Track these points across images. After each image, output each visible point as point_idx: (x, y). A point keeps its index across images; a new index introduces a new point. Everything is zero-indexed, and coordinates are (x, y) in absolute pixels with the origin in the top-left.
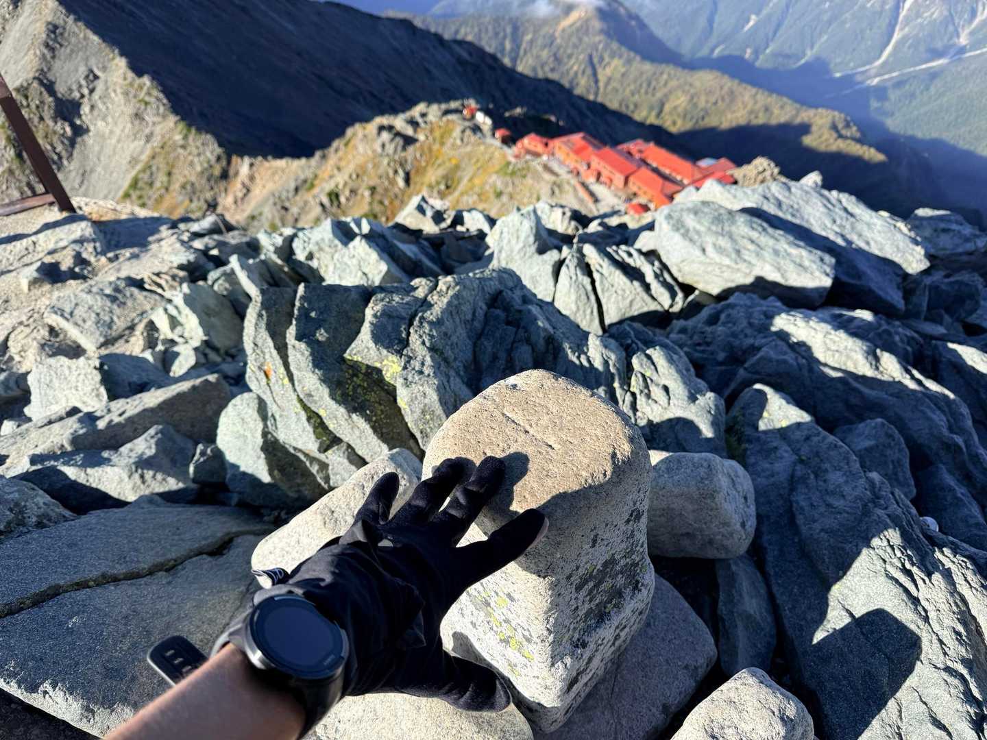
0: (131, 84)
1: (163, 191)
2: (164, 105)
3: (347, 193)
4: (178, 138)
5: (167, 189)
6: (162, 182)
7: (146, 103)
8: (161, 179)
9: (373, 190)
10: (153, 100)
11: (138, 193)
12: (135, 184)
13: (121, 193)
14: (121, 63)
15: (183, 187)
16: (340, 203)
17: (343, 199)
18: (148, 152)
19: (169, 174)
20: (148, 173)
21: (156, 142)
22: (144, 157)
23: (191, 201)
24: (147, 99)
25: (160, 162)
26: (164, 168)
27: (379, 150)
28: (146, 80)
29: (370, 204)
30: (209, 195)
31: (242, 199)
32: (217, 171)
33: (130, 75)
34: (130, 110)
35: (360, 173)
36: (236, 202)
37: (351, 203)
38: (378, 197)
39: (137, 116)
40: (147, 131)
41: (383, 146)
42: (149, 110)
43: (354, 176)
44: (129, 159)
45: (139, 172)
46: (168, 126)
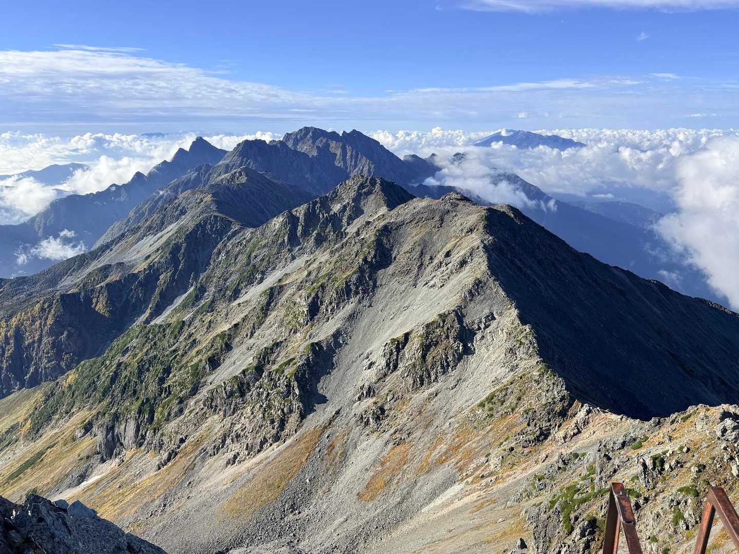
0: (515, 328)
1: (510, 410)
2: (534, 347)
3: (673, 463)
4: (536, 373)
5: (513, 410)
6: (511, 403)
7: (521, 343)
8: (512, 400)
9: (701, 468)
10: (527, 342)
11: (491, 406)
12: (490, 399)
13: (478, 402)
14: (514, 312)
15: (526, 412)
16: (663, 469)
17: (667, 467)
18: (509, 377)
19: (519, 399)
20: (504, 393)
21: (520, 371)
22: (505, 381)
23: (529, 425)
24: (523, 340)
25: (515, 388)
26: (517, 393)
27: (719, 434)
28: (527, 328)
29: (695, 480)
30: (545, 424)
31: (572, 437)
32: (558, 408)
33: (517, 321)
34: (508, 345)
35: (692, 448)
36: (565, 438)
37: (674, 473)
38: (704, 476)
39: (511, 351)
40: (515, 363)
41: (724, 431)
42: (521, 349)
43: (685, 450)
44: (493, 379)
45: (498, 390)
46: (530, 364)
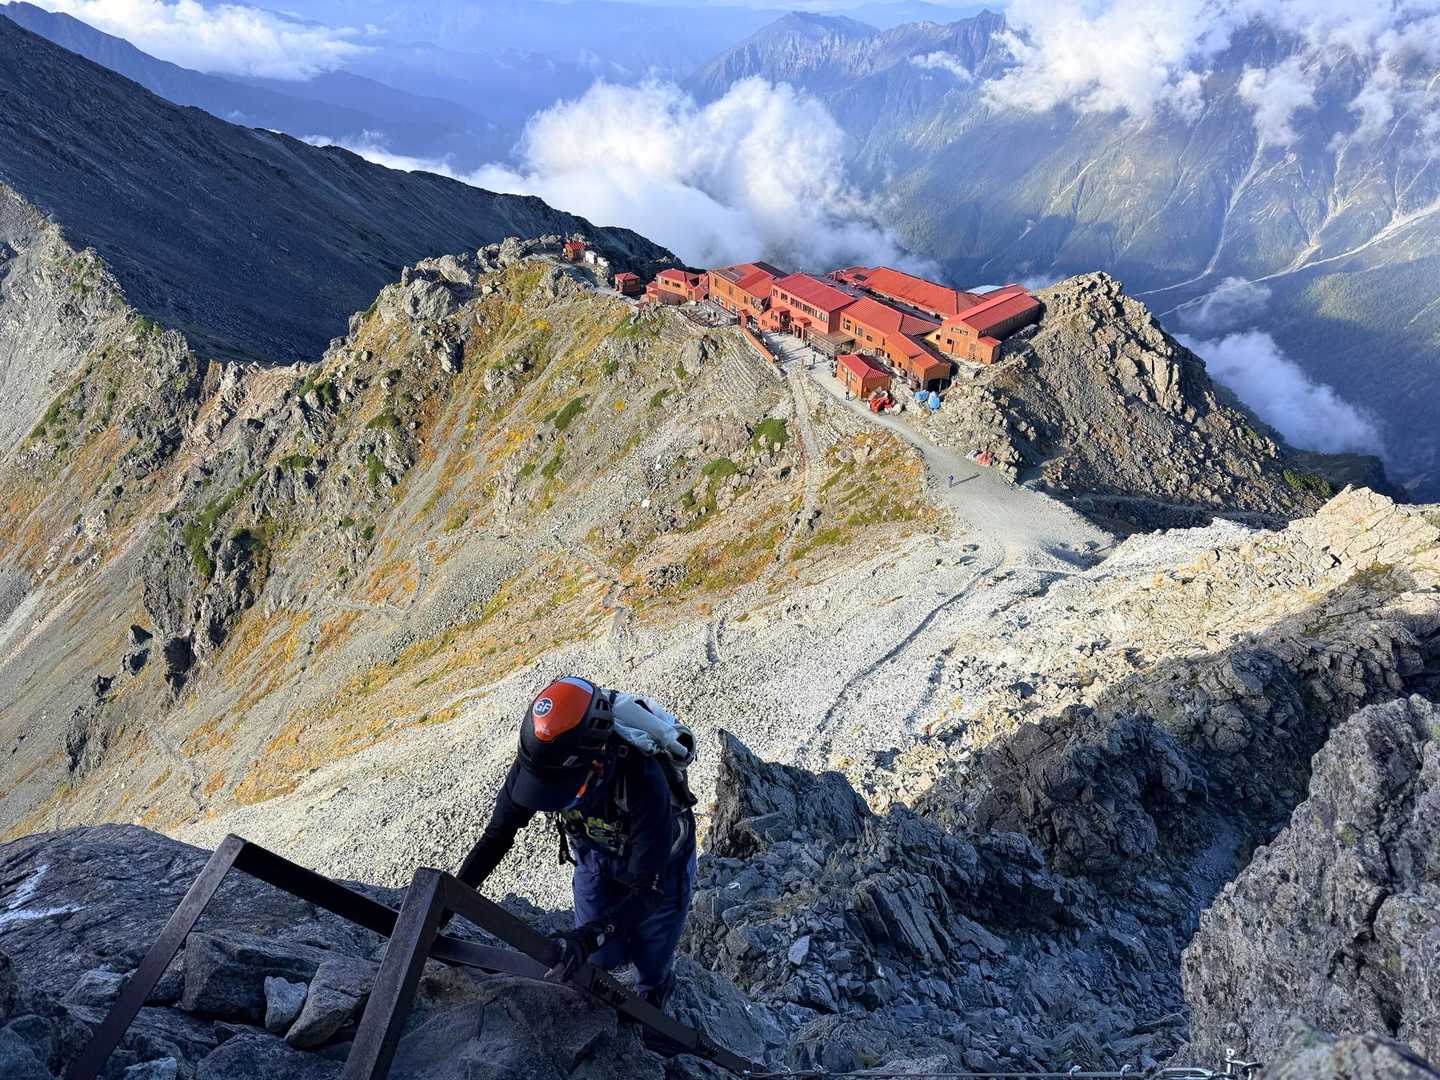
0: (65, 263)
1: (99, 422)
2: (114, 291)
3: (350, 385)
4: (131, 339)
5: (105, 421)
6: (98, 410)
7: (85, 290)
8: (98, 403)
9: (395, 376)
10: (97, 284)
11: (58, 427)
12: (54, 414)
13: (31, 430)
14: (53, 231)
15: (131, 415)
16: (337, 402)
17: (342, 396)
18: (82, 365)
19: (113, 396)
20: (77, 395)
21: (99, 344)
22: (74, 372)
23: (140, 436)
24: (87, 282)
25: (100, 379)
26: (104, 387)
27: (409, 310)
28: (88, 255)
29: (389, 400)
30: (166, 424)
32: (181, 386)
33: (65, 248)
34: (61, 301)
35: (375, 350)
36: (210, 434)
37: (357, 402)
38: (402, 389)
39: (70, 310)
40: (84, 332)
41: (415, 302)
42: (89, 299)
43: (364, 357)
44: (51, 375)
45: (64, 395)
46: (116, 325)
